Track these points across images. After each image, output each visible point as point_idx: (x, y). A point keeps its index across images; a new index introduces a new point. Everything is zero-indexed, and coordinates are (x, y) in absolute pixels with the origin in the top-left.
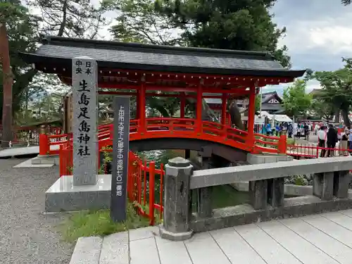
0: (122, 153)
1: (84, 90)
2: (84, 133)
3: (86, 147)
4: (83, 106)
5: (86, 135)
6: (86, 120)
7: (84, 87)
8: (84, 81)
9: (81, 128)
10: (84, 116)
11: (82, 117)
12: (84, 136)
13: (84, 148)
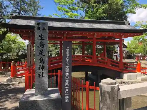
0: (68, 76)
1: (41, 39)
2: (41, 64)
3: (43, 72)
4: (41, 48)
5: (43, 65)
6: (42, 56)
7: (41, 38)
8: (42, 34)
9: (40, 62)
10: (41, 54)
11: (40, 55)
12: (41, 66)
13: (41, 74)
